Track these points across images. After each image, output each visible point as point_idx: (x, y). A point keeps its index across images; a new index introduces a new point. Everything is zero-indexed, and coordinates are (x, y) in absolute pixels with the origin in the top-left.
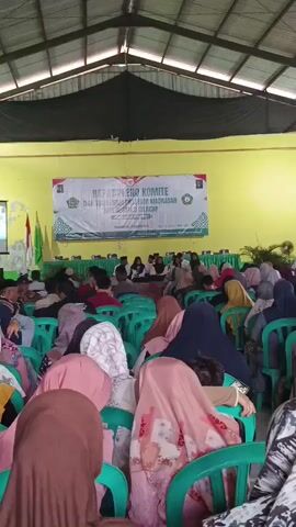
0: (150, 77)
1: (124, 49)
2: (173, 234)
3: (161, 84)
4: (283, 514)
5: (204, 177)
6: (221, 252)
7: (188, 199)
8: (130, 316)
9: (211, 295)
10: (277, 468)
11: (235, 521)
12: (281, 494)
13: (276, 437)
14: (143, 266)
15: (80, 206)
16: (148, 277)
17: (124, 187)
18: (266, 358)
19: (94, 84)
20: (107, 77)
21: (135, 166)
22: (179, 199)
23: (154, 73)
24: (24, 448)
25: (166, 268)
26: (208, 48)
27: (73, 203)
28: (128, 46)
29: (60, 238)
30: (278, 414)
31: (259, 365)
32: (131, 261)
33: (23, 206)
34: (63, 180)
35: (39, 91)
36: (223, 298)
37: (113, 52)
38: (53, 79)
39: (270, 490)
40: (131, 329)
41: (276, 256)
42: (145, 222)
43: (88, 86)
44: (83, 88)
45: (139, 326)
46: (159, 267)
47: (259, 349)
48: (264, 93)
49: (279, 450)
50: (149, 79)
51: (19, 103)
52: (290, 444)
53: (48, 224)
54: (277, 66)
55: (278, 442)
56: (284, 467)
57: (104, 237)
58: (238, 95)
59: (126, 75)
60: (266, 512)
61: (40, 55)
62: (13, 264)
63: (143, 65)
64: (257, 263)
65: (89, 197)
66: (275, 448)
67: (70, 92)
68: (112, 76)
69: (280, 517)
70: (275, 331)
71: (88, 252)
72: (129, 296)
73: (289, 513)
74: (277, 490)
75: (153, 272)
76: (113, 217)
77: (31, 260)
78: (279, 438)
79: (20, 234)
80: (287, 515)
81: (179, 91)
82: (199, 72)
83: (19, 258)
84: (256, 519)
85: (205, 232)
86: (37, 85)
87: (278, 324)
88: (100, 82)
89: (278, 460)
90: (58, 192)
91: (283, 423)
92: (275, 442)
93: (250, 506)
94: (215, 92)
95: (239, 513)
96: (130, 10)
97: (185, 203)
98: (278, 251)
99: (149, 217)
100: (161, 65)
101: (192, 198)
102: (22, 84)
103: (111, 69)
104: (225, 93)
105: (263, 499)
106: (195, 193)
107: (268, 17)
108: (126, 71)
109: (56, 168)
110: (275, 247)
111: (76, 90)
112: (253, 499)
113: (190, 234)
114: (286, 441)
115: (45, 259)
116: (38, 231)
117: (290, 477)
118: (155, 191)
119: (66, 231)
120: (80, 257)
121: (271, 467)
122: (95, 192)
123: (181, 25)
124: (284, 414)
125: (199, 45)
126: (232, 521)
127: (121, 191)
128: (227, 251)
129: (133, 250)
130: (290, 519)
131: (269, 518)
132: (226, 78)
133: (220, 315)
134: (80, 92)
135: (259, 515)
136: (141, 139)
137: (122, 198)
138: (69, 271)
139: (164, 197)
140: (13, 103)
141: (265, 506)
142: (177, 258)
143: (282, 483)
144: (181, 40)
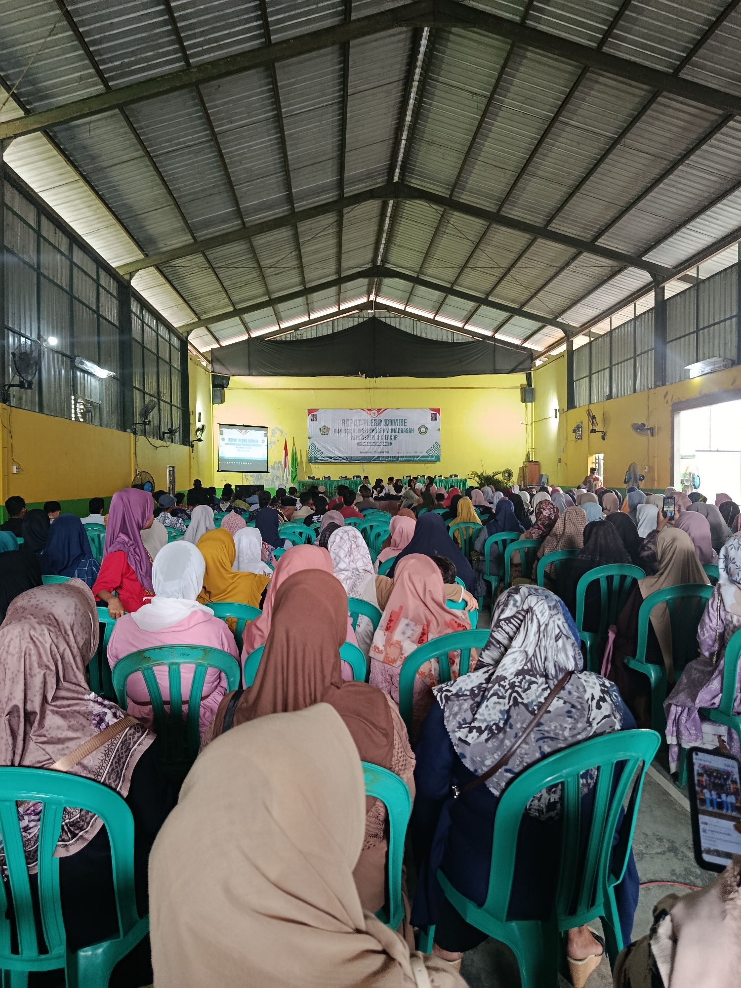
0: (394, 322)
1: (372, 297)
2: (410, 460)
3: (403, 329)
4: (502, 683)
5: (438, 411)
6: (451, 476)
7: (423, 430)
8: (371, 527)
9: (441, 511)
10: (499, 642)
11: (461, 689)
12: (500, 665)
13: (499, 616)
14: (383, 487)
15: (331, 432)
16: (388, 496)
17: (369, 418)
18: (487, 566)
19: (346, 327)
20: (357, 321)
21: (379, 399)
22: (416, 431)
23: (398, 319)
24: (280, 616)
25: (403, 489)
26: (445, 298)
27: (324, 430)
28: (377, 295)
29: (313, 460)
30: (502, 597)
31: (480, 572)
32: (372, 483)
33: (282, 432)
34: (316, 410)
35: (298, 332)
36: (452, 513)
37: (364, 300)
38: (311, 322)
39: (492, 662)
40: (372, 537)
41: (499, 482)
42: (386, 449)
43: (341, 329)
44: (336, 331)
45: (378, 535)
46: (398, 488)
47: (481, 557)
48: (492, 338)
49: (502, 628)
50: (393, 324)
51: (281, 342)
52: (511, 623)
53: (303, 448)
54: (505, 315)
55: (501, 620)
56: (505, 642)
57: (350, 460)
58: (470, 340)
59: (374, 320)
60: (488, 681)
61: (300, 300)
62: (273, 481)
63: (388, 311)
64: (481, 486)
65: (339, 426)
66: (498, 626)
67: (325, 333)
68: (361, 320)
69: (500, 685)
70: (496, 543)
71: (336, 473)
72: (370, 511)
73: (507, 682)
74: (497, 662)
75: (393, 492)
76: (358, 444)
77: (287, 479)
78: (502, 617)
79: (278, 455)
80: (506, 684)
81: (419, 335)
82: (436, 319)
83: (277, 477)
84: (479, 687)
85: (438, 459)
86: (296, 327)
87: (499, 537)
88: (351, 325)
89: (500, 636)
90: (313, 420)
91: (506, 604)
92: (499, 621)
93: (473, 675)
94: (450, 338)
95: (464, 681)
96: (379, 263)
97: (421, 433)
98: (500, 477)
99: (390, 444)
100: (404, 312)
101: (427, 428)
102: (284, 325)
103: (361, 315)
104: (459, 338)
105: (485, 669)
106: (430, 424)
107: (499, 272)
108: (374, 317)
109: (313, 399)
110: (498, 473)
111: (330, 332)
112: (477, 669)
113: (424, 460)
114: (508, 620)
115: (299, 478)
116: (294, 454)
117: (509, 651)
118: (395, 421)
119: (318, 455)
120: (329, 478)
121: (493, 641)
122: (344, 421)
123: (422, 277)
124: (508, 597)
125: (437, 295)
126: (458, 688)
127: (366, 421)
128: (456, 476)
129: (375, 473)
130: (507, 687)
131: (490, 685)
132: (460, 325)
133: (448, 528)
134: (334, 334)
135: (482, 684)
136: (385, 376)
137: (367, 427)
138: (321, 489)
139: (403, 427)
140: (276, 342)
141: (487, 675)
142: (412, 482)
143: (503, 655)
144: (421, 290)
